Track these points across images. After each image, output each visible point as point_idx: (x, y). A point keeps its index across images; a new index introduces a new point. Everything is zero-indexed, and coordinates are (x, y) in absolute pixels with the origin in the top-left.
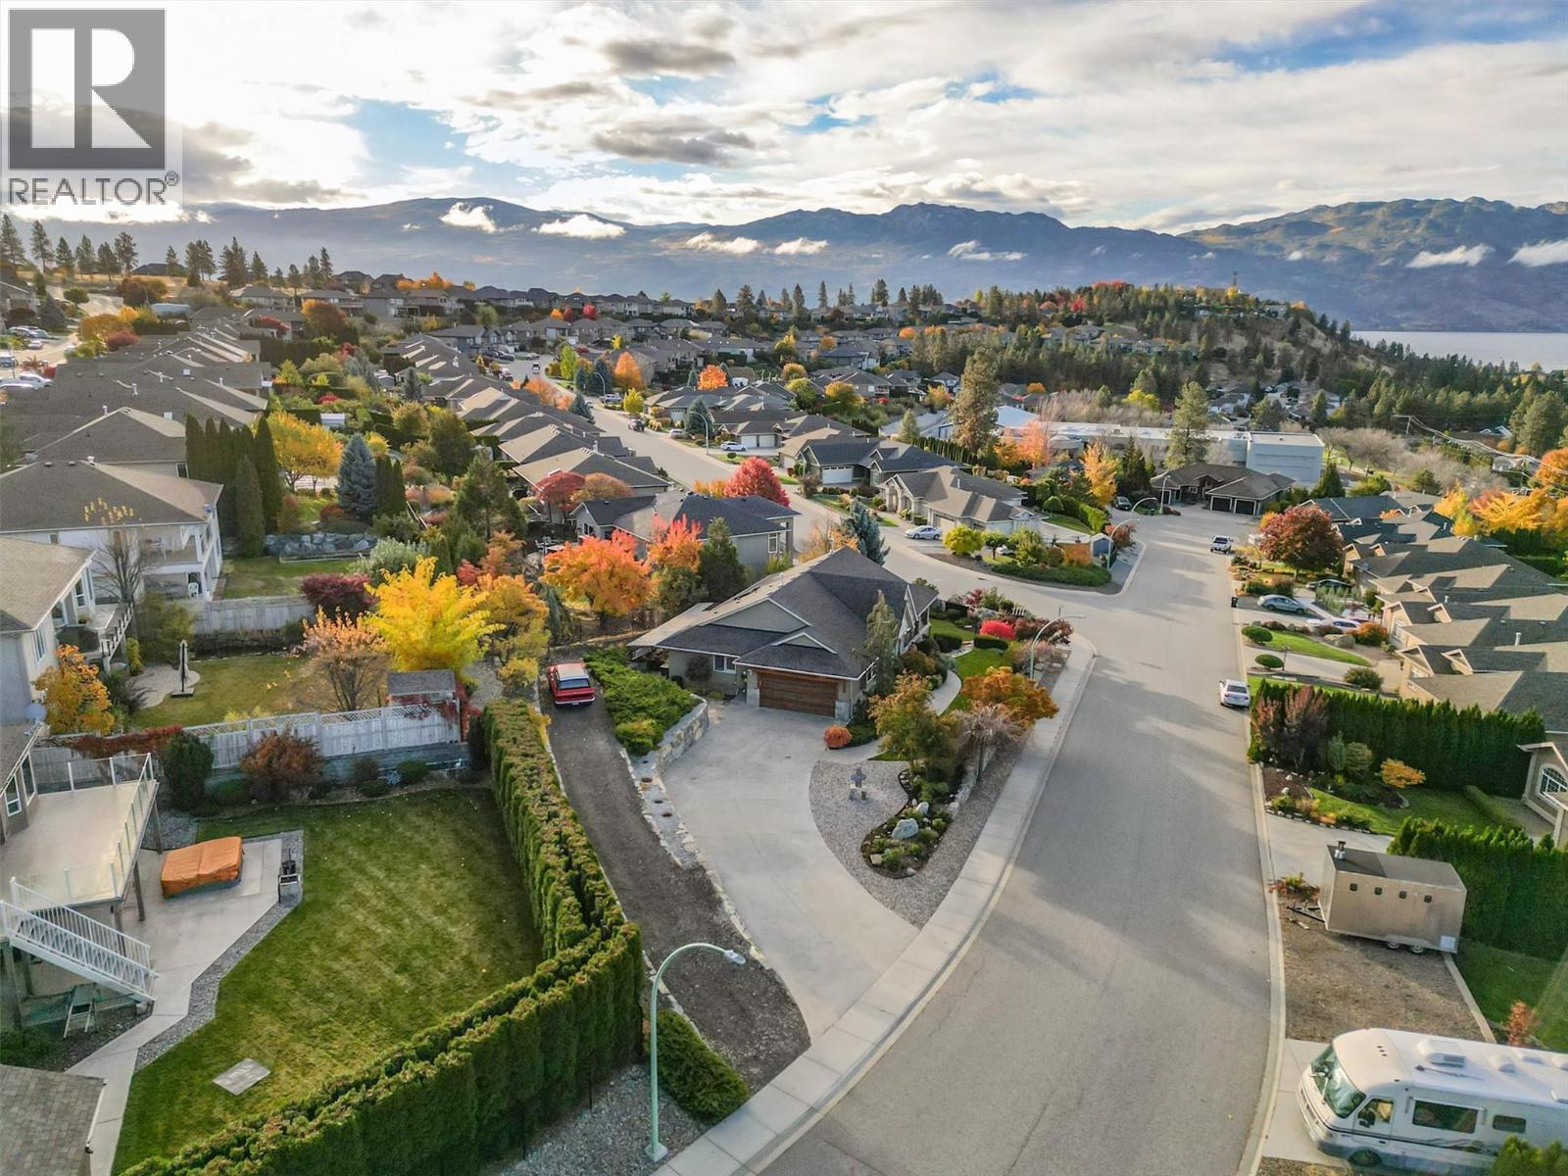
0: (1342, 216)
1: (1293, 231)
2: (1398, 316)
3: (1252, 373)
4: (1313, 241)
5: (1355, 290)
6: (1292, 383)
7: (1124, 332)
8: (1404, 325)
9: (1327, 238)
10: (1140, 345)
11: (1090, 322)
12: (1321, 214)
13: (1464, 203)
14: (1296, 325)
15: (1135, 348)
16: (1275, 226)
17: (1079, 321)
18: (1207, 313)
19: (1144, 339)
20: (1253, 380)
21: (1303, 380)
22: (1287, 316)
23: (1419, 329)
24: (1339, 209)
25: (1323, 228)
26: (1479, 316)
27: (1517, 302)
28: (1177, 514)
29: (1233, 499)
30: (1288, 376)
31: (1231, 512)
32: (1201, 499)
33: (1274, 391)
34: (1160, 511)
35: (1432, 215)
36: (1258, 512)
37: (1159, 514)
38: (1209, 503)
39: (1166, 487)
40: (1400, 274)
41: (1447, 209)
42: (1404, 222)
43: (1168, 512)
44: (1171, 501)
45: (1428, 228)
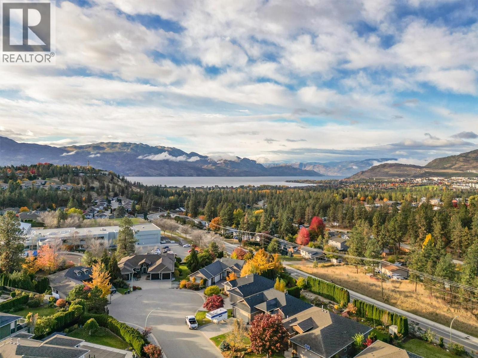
0: (108, 145)
1: (95, 149)
2: (128, 172)
3: (104, 195)
4: (101, 152)
5: (115, 165)
6: (118, 197)
7: (54, 182)
8: (130, 175)
9: (105, 151)
10: (62, 187)
11: (40, 178)
12: (103, 144)
13: (138, 144)
14: (113, 178)
15: (61, 188)
16: (90, 147)
17: (35, 178)
18: (83, 174)
19: (63, 184)
20: (105, 197)
21: (120, 196)
22: (109, 175)
23: (133, 176)
24: (107, 143)
25: (103, 148)
26: (147, 173)
27: (155, 169)
28: (140, 289)
29: (161, 273)
30: (116, 195)
31: (160, 279)
32: (142, 273)
33: (113, 200)
34: (132, 289)
35: (131, 147)
36: (172, 278)
37: (131, 291)
38: (149, 277)
39: (126, 271)
40: (126, 162)
41: (134, 145)
42: (125, 148)
43: (135, 289)
44: (131, 279)
45: (131, 150)
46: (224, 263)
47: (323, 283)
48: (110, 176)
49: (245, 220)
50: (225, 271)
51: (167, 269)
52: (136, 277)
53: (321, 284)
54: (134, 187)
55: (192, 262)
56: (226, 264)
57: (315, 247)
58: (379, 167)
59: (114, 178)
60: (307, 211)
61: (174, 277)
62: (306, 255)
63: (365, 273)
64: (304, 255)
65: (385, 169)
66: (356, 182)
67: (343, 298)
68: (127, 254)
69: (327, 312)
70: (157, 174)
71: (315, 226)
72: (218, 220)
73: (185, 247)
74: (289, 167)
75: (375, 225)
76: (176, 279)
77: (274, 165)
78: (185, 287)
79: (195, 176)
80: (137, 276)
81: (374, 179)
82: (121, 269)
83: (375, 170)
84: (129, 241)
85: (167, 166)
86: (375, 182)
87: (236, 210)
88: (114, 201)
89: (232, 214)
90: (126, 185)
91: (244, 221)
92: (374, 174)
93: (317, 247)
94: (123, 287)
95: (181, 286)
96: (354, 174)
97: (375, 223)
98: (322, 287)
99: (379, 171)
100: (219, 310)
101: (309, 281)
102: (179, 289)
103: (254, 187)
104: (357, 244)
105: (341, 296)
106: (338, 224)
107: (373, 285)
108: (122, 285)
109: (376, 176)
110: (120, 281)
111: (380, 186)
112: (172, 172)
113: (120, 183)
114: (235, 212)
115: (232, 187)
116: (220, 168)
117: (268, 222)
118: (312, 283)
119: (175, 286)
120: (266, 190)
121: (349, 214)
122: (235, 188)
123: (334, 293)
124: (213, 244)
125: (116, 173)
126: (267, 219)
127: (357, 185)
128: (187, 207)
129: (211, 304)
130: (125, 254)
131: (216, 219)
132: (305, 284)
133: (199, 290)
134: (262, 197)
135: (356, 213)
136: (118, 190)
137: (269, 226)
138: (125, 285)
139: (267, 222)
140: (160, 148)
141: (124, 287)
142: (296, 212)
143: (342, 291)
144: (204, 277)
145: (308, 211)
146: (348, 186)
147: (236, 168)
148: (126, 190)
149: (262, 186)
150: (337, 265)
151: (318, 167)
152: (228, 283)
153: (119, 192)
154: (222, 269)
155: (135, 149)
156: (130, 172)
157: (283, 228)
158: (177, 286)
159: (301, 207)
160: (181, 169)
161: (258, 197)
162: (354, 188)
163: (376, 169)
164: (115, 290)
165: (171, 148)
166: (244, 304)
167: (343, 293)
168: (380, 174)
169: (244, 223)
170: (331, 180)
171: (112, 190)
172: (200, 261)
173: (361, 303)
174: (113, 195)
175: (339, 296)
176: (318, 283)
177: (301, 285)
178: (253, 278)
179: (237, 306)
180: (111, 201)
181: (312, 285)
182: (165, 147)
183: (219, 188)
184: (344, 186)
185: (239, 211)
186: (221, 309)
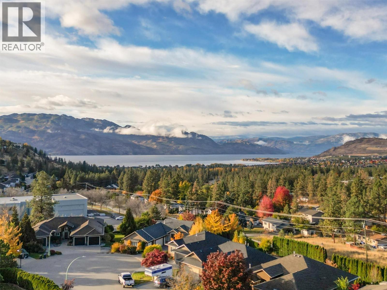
1: (7, 121)
3: (17, 170)
4: (14, 125)
5: (32, 142)
9: (19, 124)
12: (16, 116)
20: (18, 172)
22: (23, 148)
26: (72, 150)
27: (81, 146)
28: (60, 254)
29: (87, 237)
30: (31, 170)
31: (86, 245)
32: (63, 239)
33: (27, 177)
34: (49, 254)
35: (52, 119)
36: (102, 243)
37: (49, 256)
38: (71, 242)
39: (42, 235)
40: (46, 137)
41: (56, 117)
42: (44, 120)
43: (53, 253)
44: (48, 245)
45: (51, 123)
46: (168, 225)
47: (293, 241)
48: (25, 149)
49: (194, 190)
50: (169, 233)
51: (95, 231)
52: (55, 242)
53: (291, 244)
54: (55, 163)
55: (127, 225)
56: (170, 227)
57: (281, 219)
58: (354, 143)
59: (29, 151)
60: (269, 185)
61: (105, 243)
62: (269, 227)
63: (343, 243)
64: (268, 227)
65: (362, 144)
66: (327, 160)
67: (319, 258)
68: (43, 218)
69: (300, 257)
70: (84, 153)
71: (280, 198)
72: (160, 193)
73: (118, 219)
74: (246, 144)
75: (354, 194)
76: (106, 245)
77: (228, 141)
78: (118, 250)
79: (131, 155)
80: (56, 240)
81: (349, 157)
82: (36, 232)
83: (350, 146)
84: (46, 202)
85: (96, 142)
86: (351, 159)
87: (182, 183)
88: (29, 178)
89: (177, 187)
90: (44, 160)
91: (191, 191)
92: (349, 150)
93: (283, 219)
94: (37, 252)
95: (113, 251)
96: (325, 150)
97: (354, 191)
98: (291, 247)
99: (355, 147)
100: (162, 265)
101: (275, 242)
102: (110, 253)
103: (203, 165)
104: (334, 207)
105: (316, 255)
106: (307, 199)
107: (354, 253)
108: (36, 250)
109: (351, 153)
110: (33, 244)
111: (356, 164)
112: (103, 150)
113: (37, 158)
114: (180, 185)
115: (177, 166)
116: (162, 144)
117: (222, 193)
118: (278, 244)
119: (105, 251)
120: (219, 168)
121: (320, 186)
122: (180, 168)
123: (307, 253)
124: (154, 209)
125: (32, 146)
126: (221, 189)
127: (329, 163)
128: (121, 183)
129: (151, 259)
130: (41, 217)
131: (157, 191)
132: (270, 245)
133: (136, 254)
134: (213, 175)
135: (330, 183)
136: (34, 165)
137: (223, 197)
138: (40, 249)
139: (220, 193)
140: (88, 120)
141: (39, 251)
142: (256, 186)
143: (318, 248)
144: (143, 240)
145: (271, 184)
146: (317, 163)
147: (181, 144)
148: (45, 166)
149: (213, 165)
150: (308, 237)
151: (281, 143)
152: (173, 242)
153: (36, 168)
154: (166, 233)
155: (57, 122)
156: (49, 150)
157: (240, 200)
158: (108, 251)
159: (261, 181)
160: (114, 145)
161: (209, 175)
162: (326, 166)
163: (351, 144)
164: (27, 254)
165: (101, 120)
166: (193, 258)
167: (319, 251)
168: (356, 150)
169: (192, 194)
170: (296, 158)
171: (27, 165)
172: (137, 226)
173: (342, 259)
174: (28, 171)
175: (314, 256)
176: (287, 242)
177: (266, 247)
178: (204, 235)
179: (185, 261)
180: (26, 178)
181: (279, 247)
182: (93, 119)
183: (161, 167)
184: (313, 164)
185: (185, 184)
186: (165, 264)
